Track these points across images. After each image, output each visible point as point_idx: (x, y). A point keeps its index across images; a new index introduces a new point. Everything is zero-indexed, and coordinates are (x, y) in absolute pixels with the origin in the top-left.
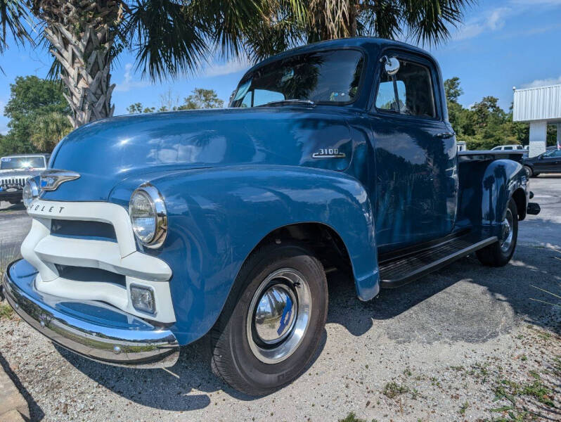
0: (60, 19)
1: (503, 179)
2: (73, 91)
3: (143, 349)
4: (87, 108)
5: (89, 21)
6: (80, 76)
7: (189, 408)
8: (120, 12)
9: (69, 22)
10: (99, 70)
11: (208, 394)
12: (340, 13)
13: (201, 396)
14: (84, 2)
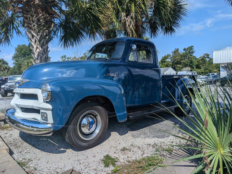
0: (31, 29)
2: (35, 53)
3: (44, 131)
4: (39, 59)
5: (41, 29)
6: (37, 47)
7: (59, 153)
8: (52, 26)
9: (35, 29)
10: (44, 45)
11: (66, 150)
12: (131, 26)
14: (40, 23)
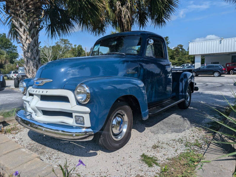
0: (18, 16)
1: (186, 79)
2: (24, 44)
4: (30, 51)
5: (31, 17)
6: (27, 38)
7: (91, 156)
8: (43, 13)
9: (23, 17)
10: (34, 36)
11: (96, 152)
12: (127, 16)
13: (94, 152)
14: (29, 9)
